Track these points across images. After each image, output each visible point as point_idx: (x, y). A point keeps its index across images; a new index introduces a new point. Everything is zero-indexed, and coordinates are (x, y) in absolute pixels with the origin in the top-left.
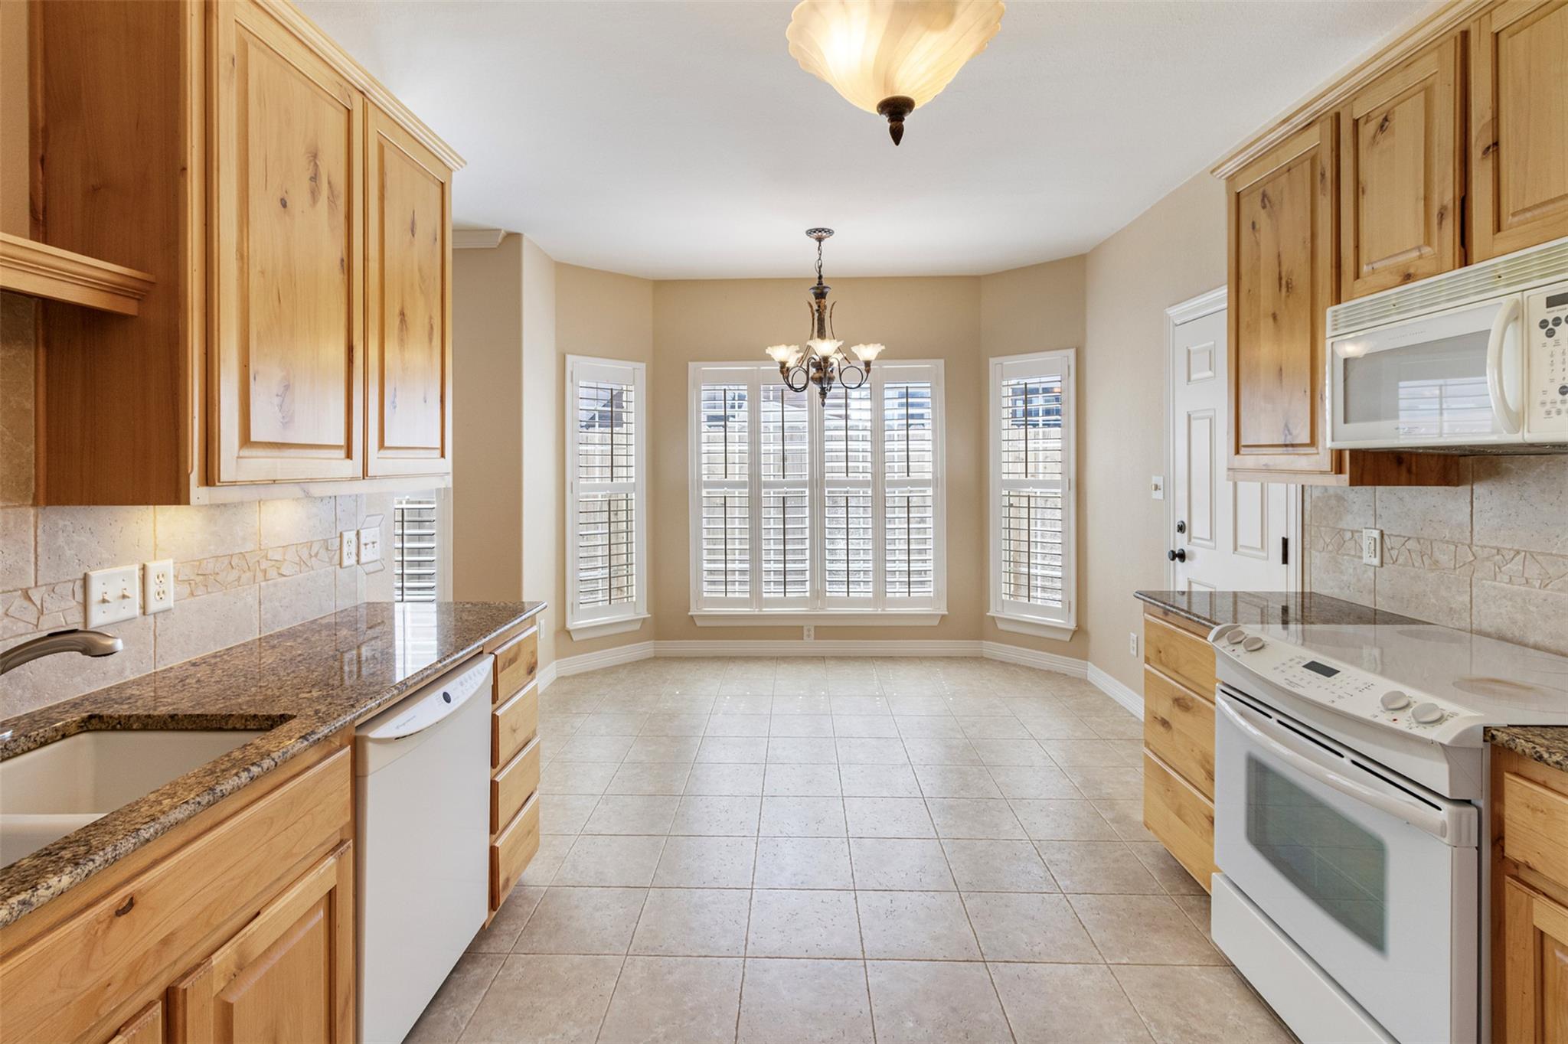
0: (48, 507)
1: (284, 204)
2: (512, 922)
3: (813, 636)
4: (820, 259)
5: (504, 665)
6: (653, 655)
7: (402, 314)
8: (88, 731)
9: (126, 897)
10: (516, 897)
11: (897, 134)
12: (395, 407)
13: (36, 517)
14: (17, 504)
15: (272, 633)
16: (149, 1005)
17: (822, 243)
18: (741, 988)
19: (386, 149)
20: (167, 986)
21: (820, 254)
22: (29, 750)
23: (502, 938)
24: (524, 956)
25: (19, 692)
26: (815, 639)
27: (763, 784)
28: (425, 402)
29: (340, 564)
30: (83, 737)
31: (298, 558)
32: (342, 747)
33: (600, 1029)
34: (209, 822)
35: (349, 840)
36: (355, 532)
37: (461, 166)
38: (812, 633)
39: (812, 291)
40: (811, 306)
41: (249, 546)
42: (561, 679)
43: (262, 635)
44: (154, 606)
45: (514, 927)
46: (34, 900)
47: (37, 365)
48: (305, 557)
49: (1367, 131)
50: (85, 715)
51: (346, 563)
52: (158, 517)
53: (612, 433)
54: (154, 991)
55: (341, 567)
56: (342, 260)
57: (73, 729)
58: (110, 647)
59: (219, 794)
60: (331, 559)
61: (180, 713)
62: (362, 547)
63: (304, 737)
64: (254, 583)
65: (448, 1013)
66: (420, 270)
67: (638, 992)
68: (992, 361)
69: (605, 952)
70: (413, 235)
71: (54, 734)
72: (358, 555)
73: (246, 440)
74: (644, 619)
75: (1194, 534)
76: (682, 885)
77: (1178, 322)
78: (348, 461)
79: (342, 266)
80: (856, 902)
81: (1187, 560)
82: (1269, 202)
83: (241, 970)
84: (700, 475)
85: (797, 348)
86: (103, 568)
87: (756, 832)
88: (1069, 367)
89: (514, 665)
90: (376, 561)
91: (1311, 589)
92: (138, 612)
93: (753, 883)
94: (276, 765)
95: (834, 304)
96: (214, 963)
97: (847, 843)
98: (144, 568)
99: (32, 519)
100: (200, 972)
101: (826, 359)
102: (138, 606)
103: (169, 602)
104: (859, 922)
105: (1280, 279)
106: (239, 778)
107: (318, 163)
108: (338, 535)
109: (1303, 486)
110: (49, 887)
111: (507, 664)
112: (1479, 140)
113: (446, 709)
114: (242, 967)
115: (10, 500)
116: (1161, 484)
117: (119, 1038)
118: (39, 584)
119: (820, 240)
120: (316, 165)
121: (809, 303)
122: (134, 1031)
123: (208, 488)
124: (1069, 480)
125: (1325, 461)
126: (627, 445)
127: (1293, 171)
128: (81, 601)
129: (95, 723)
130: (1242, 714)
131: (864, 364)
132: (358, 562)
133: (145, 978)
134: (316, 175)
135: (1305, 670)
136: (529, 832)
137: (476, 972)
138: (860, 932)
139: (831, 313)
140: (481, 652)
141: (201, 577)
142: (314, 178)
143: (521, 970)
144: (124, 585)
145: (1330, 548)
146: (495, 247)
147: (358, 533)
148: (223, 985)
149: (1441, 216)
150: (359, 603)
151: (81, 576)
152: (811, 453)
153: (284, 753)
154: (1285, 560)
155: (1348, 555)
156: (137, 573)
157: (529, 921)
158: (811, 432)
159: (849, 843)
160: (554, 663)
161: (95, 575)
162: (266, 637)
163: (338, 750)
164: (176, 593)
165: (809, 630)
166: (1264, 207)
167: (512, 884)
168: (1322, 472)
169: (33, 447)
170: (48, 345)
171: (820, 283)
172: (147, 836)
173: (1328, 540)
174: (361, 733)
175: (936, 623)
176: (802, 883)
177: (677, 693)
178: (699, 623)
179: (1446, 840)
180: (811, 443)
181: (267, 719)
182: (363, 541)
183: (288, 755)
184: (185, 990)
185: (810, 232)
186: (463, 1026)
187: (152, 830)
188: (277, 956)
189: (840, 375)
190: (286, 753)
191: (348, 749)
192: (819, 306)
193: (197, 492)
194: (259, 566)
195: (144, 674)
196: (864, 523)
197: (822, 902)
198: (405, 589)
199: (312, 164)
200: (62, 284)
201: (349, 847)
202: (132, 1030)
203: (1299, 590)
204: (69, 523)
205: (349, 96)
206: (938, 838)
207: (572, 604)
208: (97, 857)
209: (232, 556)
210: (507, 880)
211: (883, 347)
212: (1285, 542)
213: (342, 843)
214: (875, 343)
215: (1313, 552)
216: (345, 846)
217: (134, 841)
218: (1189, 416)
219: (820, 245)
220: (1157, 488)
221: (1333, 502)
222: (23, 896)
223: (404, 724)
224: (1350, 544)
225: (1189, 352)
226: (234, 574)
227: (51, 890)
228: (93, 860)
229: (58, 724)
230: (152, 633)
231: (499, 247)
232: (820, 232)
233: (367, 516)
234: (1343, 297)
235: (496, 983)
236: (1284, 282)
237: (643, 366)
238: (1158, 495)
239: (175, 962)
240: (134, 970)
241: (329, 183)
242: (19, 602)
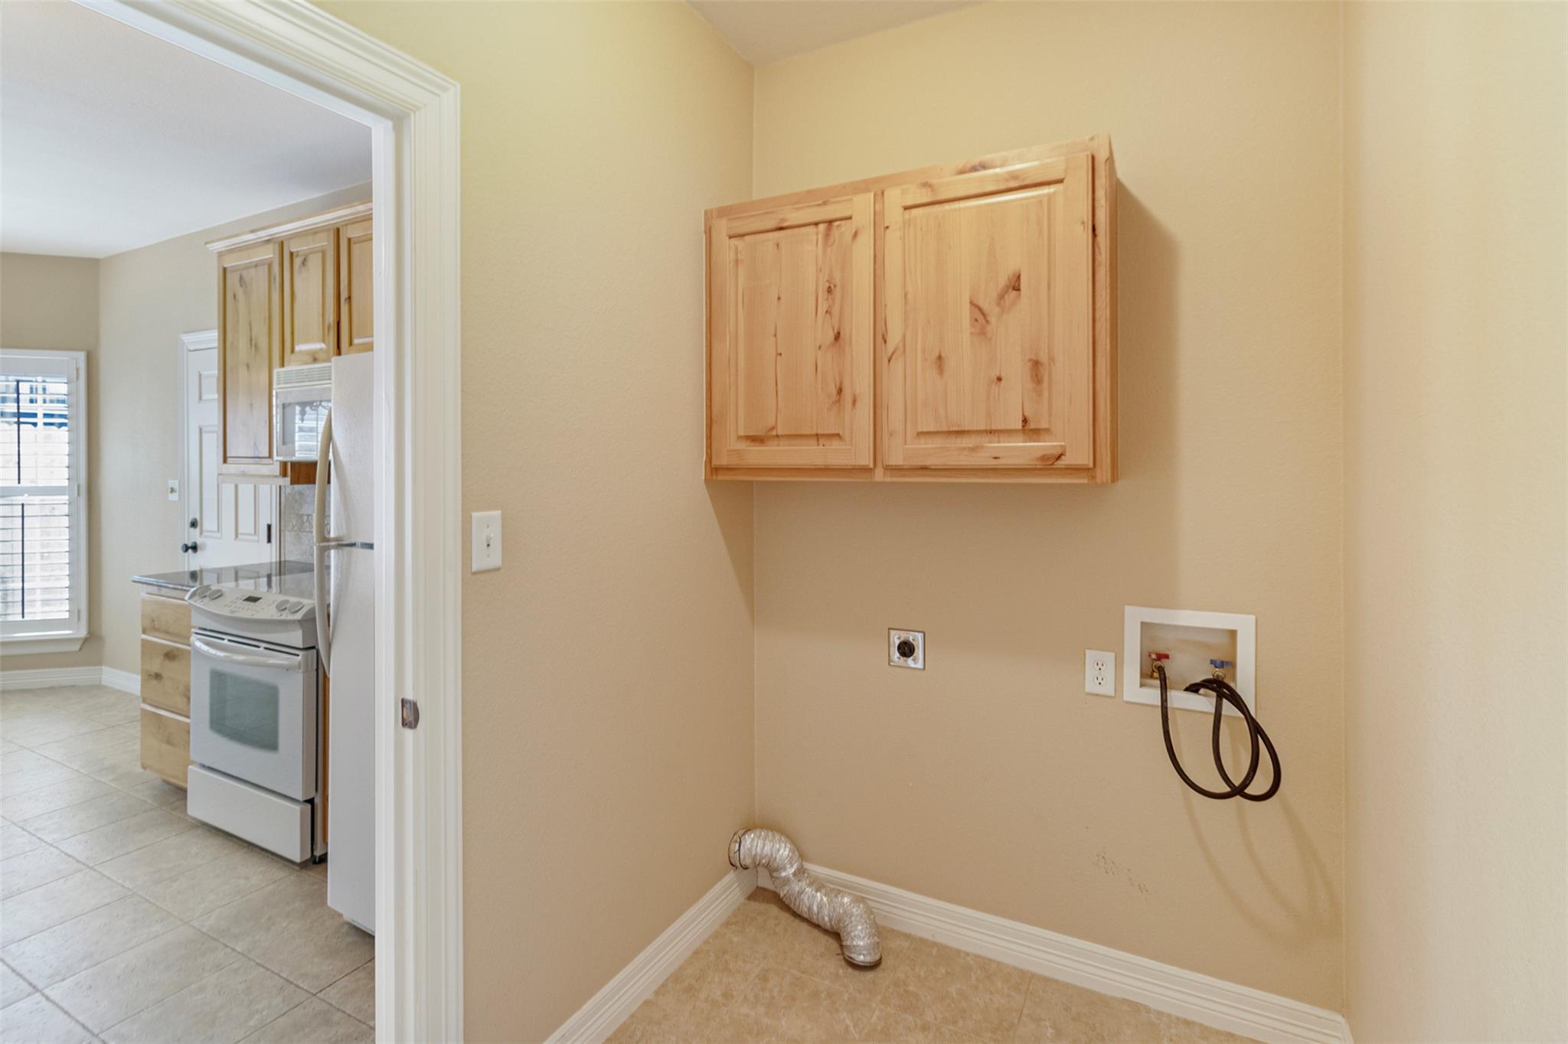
49: (297, 261)
75: (204, 528)
77: (192, 348)
81: (199, 552)
82: (244, 283)
91: (285, 558)
105: (251, 340)
109: (280, 487)
112: (344, 292)
116: (176, 487)
125: (276, 469)
127: (258, 268)
130: (208, 644)
135: (244, 602)
145: (296, 528)
149: (329, 328)
154: (269, 540)
166: (241, 286)
168: (276, 476)
173: (294, 523)
179: (301, 671)
203: (278, 560)
212: (269, 527)
215: (287, 534)
218: (201, 430)
220: (172, 490)
221: (297, 497)
224: (307, 524)
225: (200, 375)
234: (286, 364)
236: (253, 343)
238: (174, 497)
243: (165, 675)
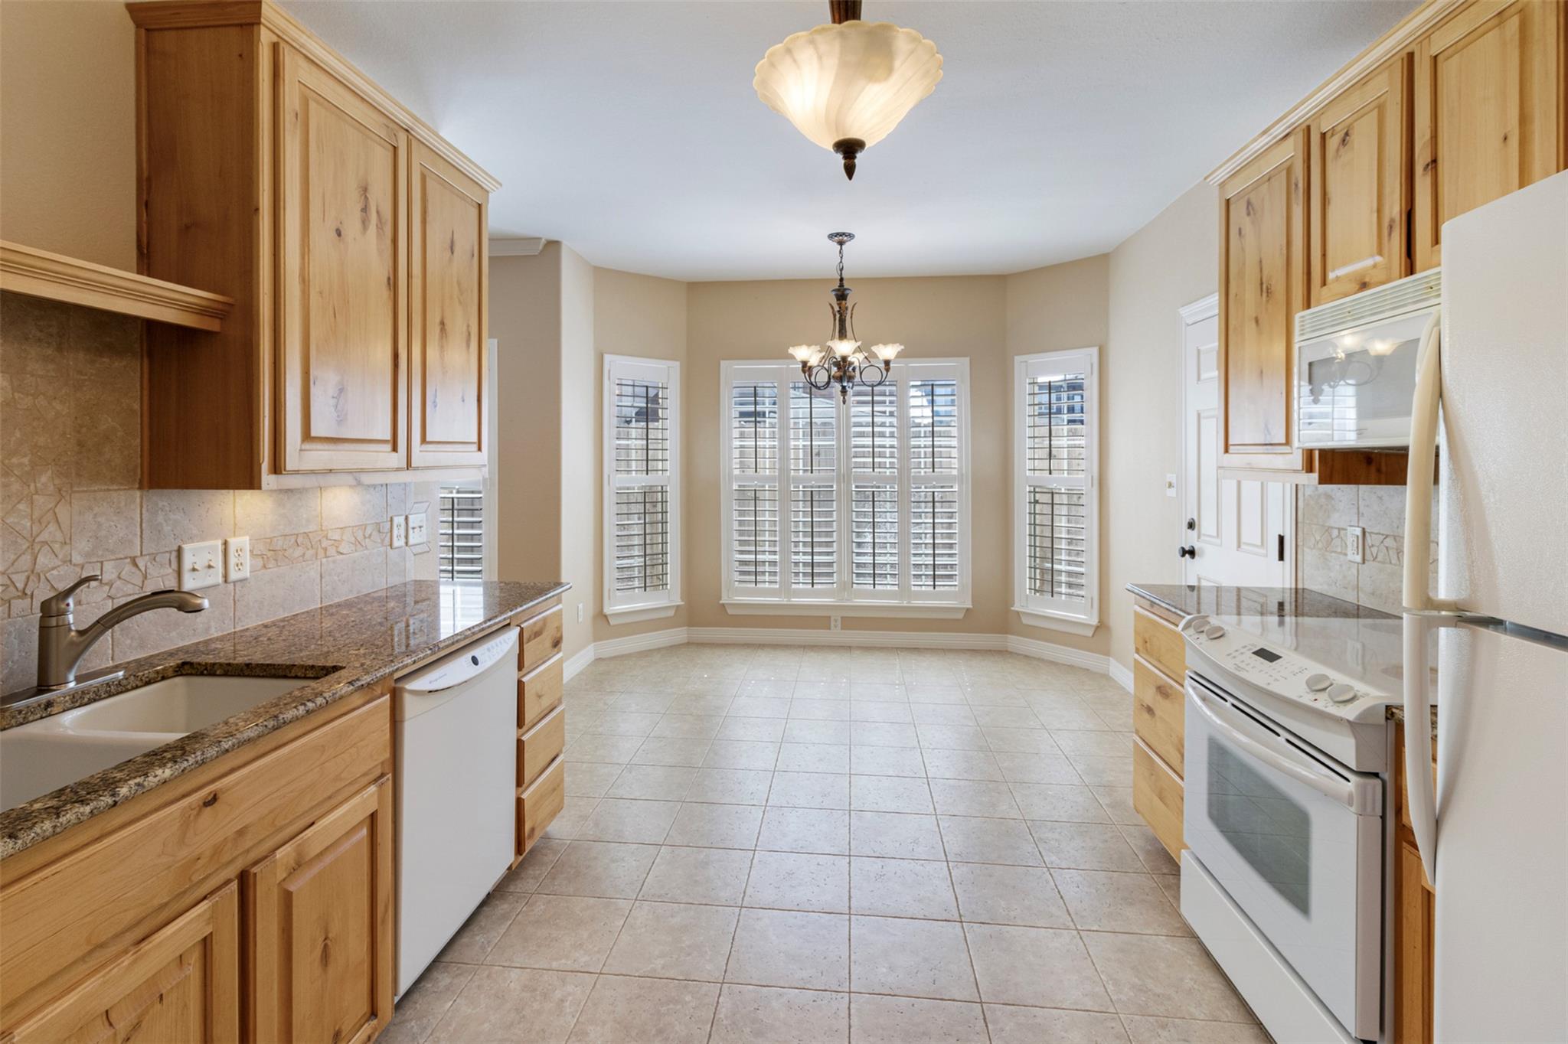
0: (151, 491)
1: (339, 233)
2: (537, 868)
3: (840, 626)
4: (841, 262)
5: (530, 637)
6: (686, 641)
7: (442, 323)
8: (182, 675)
9: (211, 792)
10: (542, 848)
11: (850, 170)
12: (435, 406)
13: (142, 498)
14: (126, 487)
15: (331, 603)
16: (228, 882)
17: (843, 247)
18: (735, 932)
19: (428, 179)
20: (241, 870)
21: (841, 258)
22: (137, 687)
23: (527, 880)
24: (545, 896)
25: (128, 642)
26: (842, 629)
27: (777, 760)
28: (463, 401)
29: (391, 545)
30: (178, 680)
31: (353, 539)
32: (382, 695)
33: (607, 958)
34: (274, 744)
35: (388, 774)
36: (404, 517)
37: (497, 188)
38: (839, 623)
39: (834, 293)
40: (832, 308)
41: (312, 528)
42: (599, 660)
43: (323, 605)
44: (234, 575)
45: (538, 872)
46: (146, 783)
47: (142, 374)
48: (360, 537)
49: (1333, 143)
50: (180, 662)
51: (396, 543)
52: (237, 500)
53: (647, 428)
54: (232, 871)
55: (391, 548)
56: (389, 279)
57: (170, 673)
58: (199, 605)
59: (282, 721)
60: (383, 541)
61: (253, 662)
62: (411, 531)
63: (350, 683)
64: (316, 559)
65: (478, 938)
66: (459, 284)
67: (643, 930)
68: (1017, 358)
69: (618, 897)
70: (452, 253)
71: (156, 676)
72: (407, 537)
73: (307, 436)
74: (678, 606)
75: (1203, 531)
76: (691, 845)
77: (1190, 322)
78: (394, 454)
79: (389, 284)
80: (850, 866)
81: (1196, 557)
82: (1253, 209)
83: (299, 866)
84: (731, 469)
85: (818, 348)
86: (193, 542)
87: (765, 802)
88: (1092, 365)
89: (539, 638)
90: (424, 543)
91: (1303, 585)
92: (220, 580)
93: (756, 845)
94: (327, 703)
95: (855, 305)
96: (278, 856)
97: (848, 815)
98: (225, 543)
99: (138, 500)
100: (267, 862)
101: (844, 359)
102: (221, 575)
103: (246, 572)
104: (850, 883)
105: (1262, 284)
106: (298, 710)
107: (368, 196)
108: (389, 519)
109: (1297, 485)
110: (156, 776)
111: (533, 636)
112: (1422, 158)
113: (473, 671)
114: (299, 864)
115: (122, 484)
116: (1174, 481)
117: (206, 902)
118: (144, 553)
119: (841, 243)
120: (366, 198)
121: (830, 305)
122: (217, 899)
123: (276, 476)
124: (1092, 477)
125: (1297, 460)
126: (662, 440)
127: (1272, 180)
128: (176, 569)
129: (188, 668)
130: (1204, 699)
131: (883, 363)
132: (407, 543)
133: (226, 858)
134: (366, 206)
135: (1253, 655)
136: (554, 790)
137: (502, 907)
138: (850, 892)
139: (852, 314)
140: (509, 625)
141: (272, 552)
142: (365, 209)
143: (542, 907)
144: (210, 557)
145: (1320, 545)
146: (537, 254)
147: (407, 518)
148: (284, 875)
149: (1391, 227)
150: (407, 580)
151: (176, 548)
152: (839, 449)
153: (333, 694)
154: (1281, 557)
155: (1335, 552)
156: (220, 548)
157: (553, 868)
158: (838, 428)
159: (850, 815)
160: (592, 645)
161: (187, 548)
162: (326, 607)
163: (379, 697)
164: (251, 566)
165: (836, 621)
166: (1249, 214)
167: (538, 834)
168: (1296, 471)
169: (139, 440)
170: (150, 356)
171: (841, 285)
172: (227, 747)
173: (1318, 538)
174: (399, 685)
175: (960, 616)
176: (802, 847)
177: (706, 676)
178: (730, 611)
179: (1353, 809)
180: (838, 439)
181: (322, 670)
182: (411, 525)
183: (337, 695)
184: (255, 874)
185: (831, 236)
186: (489, 949)
187: (230, 743)
188: (328, 859)
189: (861, 373)
190: (336, 694)
191: (388, 696)
192: (840, 308)
193: (267, 479)
194: (320, 544)
195: (225, 633)
196: (891, 518)
197: (818, 864)
198: (455, 573)
199: (363, 197)
200: (163, 308)
201: (388, 779)
202: (216, 898)
203: (1293, 586)
204: (166, 504)
205: (395, 135)
206: (936, 814)
207: (609, 590)
208: (190, 758)
209: (297, 535)
210: (533, 830)
211: (903, 347)
212: (1281, 539)
213: (382, 775)
214: (894, 342)
215: (1305, 549)
216: (385, 778)
217: (216, 749)
218: (1199, 415)
219: (841, 249)
220: (1170, 485)
221: (1323, 500)
222: (138, 780)
223: (436, 680)
224: (1337, 542)
225: (1199, 351)
226: (298, 552)
227: (158, 778)
228: (187, 760)
229: (159, 668)
230: (232, 598)
231: (540, 253)
232: (841, 236)
233: (415, 503)
234: (1312, 304)
235: (520, 916)
236: (1264, 287)
237: (677, 364)
238: (1172, 492)
239: (248, 851)
240: (217, 851)
241: (378, 212)
242: (128, 567)
243: (1158, 712)
